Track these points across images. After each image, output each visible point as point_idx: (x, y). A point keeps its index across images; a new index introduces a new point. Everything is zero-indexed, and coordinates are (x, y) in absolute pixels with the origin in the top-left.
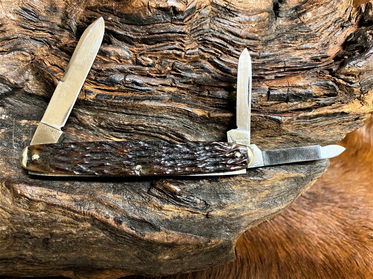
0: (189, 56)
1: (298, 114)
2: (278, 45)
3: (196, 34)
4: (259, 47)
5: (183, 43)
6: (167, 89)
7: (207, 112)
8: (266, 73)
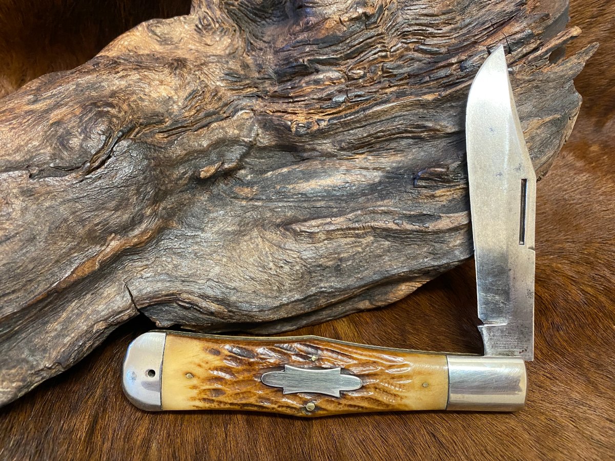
0: (394, 53)
1: (528, 58)
2: (476, 8)
3: (393, 31)
4: (458, 18)
5: (384, 43)
6: (387, 90)
7: (437, 93)
8: (476, 38)
